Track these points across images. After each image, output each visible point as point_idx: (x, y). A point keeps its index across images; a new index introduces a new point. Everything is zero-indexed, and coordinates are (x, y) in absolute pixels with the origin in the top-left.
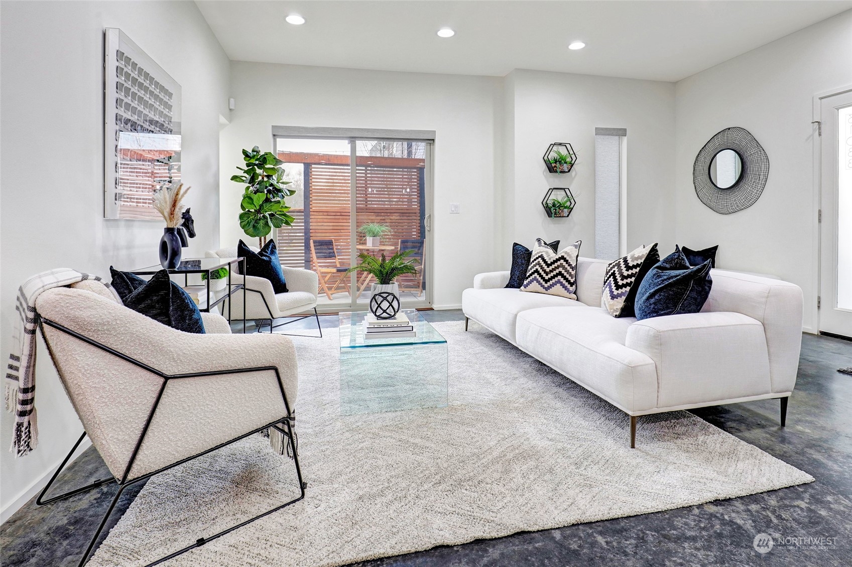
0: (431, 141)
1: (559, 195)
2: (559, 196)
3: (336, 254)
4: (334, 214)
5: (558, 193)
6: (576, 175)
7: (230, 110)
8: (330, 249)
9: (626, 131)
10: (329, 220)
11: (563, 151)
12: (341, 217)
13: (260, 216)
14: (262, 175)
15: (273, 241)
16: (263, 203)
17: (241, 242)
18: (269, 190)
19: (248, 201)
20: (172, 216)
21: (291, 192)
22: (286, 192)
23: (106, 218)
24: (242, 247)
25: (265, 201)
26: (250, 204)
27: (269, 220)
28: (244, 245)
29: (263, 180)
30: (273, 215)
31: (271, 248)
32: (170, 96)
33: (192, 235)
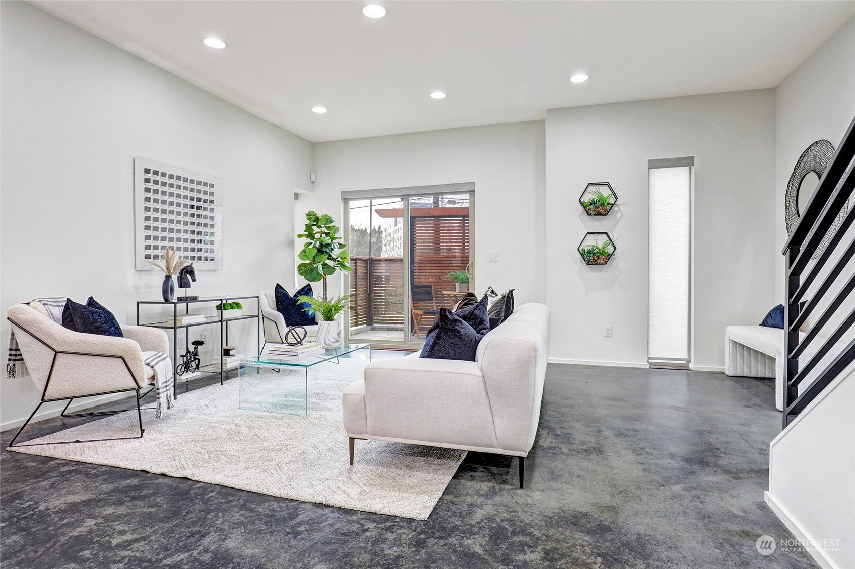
0: (472, 192)
1: (600, 239)
2: (599, 242)
3: (434, 299)
4: (434, 261)
5: (599, 238)
6: (622, 216)
7: (313, 182)
8: (430, 297)
9: (694, 159)
10: (430, 268)
11: (605, 192)
12: (440, 265)
13: (315, 265)
14: (322, 233)
15: (309, 285)
16: (316, 255)
17: (278, 285)
18: (321, 245)
19: (304, 254)
20: (168, 268)
21: (341, 246)
22: (336, 246)
23: (138, 269)
24: (278, 288)
25: (318, 254)
26: (305, 256)
27: (321, 269)
28: (281, 287)
29: (321, 236)
30: (326, 264)
31: (307, 291)
32: (212, 186)
33: (194, 280)
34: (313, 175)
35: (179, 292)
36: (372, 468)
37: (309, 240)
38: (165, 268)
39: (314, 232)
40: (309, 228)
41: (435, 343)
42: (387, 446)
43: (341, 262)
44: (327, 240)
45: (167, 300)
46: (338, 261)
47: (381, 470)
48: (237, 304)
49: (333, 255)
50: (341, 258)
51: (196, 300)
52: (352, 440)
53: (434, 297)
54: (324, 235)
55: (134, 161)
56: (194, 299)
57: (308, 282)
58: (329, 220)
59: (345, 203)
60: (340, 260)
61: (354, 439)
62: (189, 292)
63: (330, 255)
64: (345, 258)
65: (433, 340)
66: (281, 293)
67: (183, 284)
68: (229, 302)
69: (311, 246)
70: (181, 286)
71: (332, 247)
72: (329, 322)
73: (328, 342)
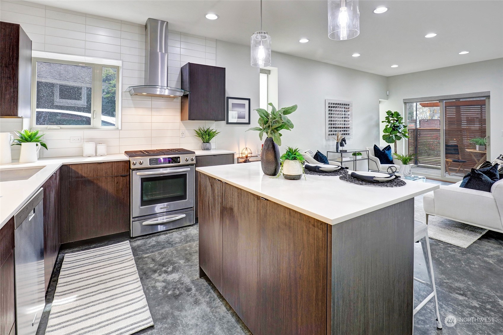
7: (388, 95)
8: (457, 152)
13: (391, 136)
14: (394, 120)
15: (389, 145)
16: (392, 131)
17: (375, 145)
18: (394, 126)
19: (386, 130)
20: (338, 139)
21: (405, 127)
22: (402, 126)
23: (326, 139)
24: (375, 147)
25: (393, 130)
26: (386, 131)
27: (394, 137)
28: (377, 146)
29: (394, 122)
30: (397, 135)
31: (388, 148)
32: (349, 105)
33: (346, 144)
34: (388, 92)
35: (340, 148)
36: (437, 227)
37: (387, 124)
38: (336, 139)
39: (390, 120)
40: (387, 118)
41: (468, 182)
42: (442, 221)
43: (404, 134)
44: (397, 124)
45: (337, 152)
46: (402, 133)
47: (441, 229)
48: (360, 153)
49: (400, 131)
50: (404, 132)
51: (347, 152)
52: (427, 215)
53: (459, 152)
54: (395, 121)
55: (325, 100)
56: (346, 151)
57: (388, 144)
58: (398, 114)
59: (405, 104)
60: (404, 133)
61: (428, 215)
62: (344, 148)
63: (399, 131)
64: (406, 132)
65: (467, 181)
66: (377, 149)
67: (342, 145)
68: (357, 152)
69: (389, 127)
70: (341, 146)
71: (400, 127)
72: (405, 165)
73: (405, 174)
